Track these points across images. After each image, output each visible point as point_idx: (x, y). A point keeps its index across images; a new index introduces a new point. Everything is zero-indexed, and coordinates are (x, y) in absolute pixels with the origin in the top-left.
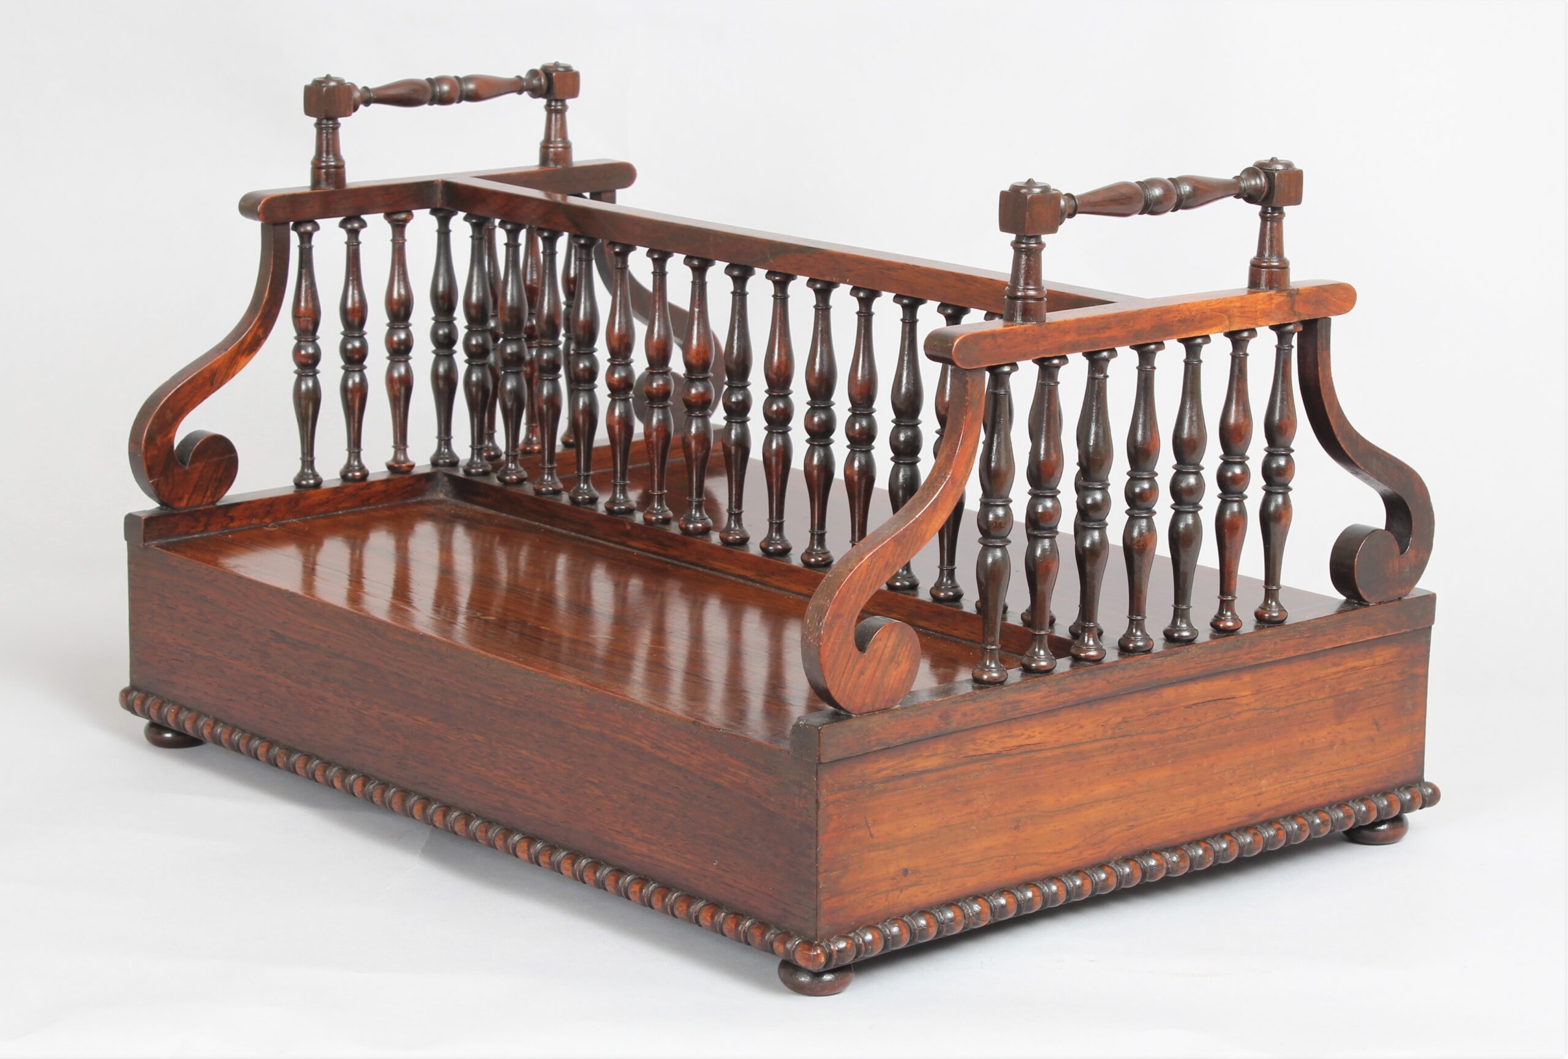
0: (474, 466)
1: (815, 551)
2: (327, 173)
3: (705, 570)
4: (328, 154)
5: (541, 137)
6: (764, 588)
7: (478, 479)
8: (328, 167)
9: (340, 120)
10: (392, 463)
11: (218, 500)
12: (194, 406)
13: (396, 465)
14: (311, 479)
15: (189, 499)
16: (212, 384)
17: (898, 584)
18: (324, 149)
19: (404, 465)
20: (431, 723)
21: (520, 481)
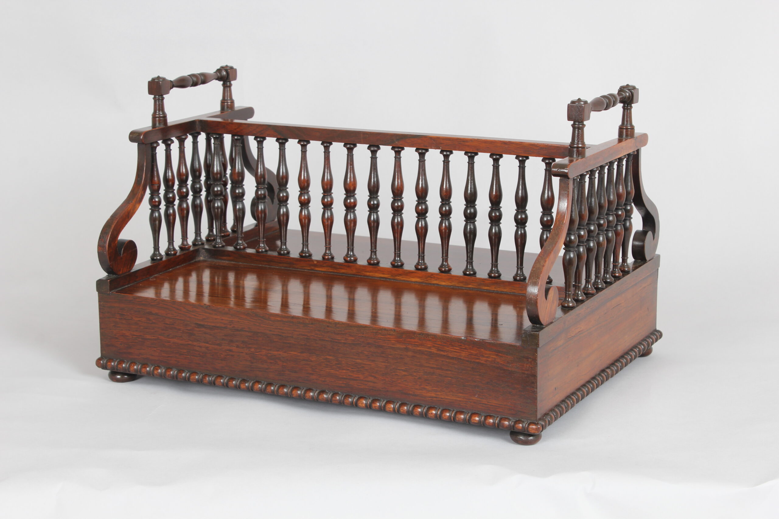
0: (217, 243)
1: (420, 263)
2: (159, 120)
3: (361, 277)
4: (159, 111)
5: (220, 98)
7: (221, 249)
8: (159, 117)
9: (164, 96)
10: (182, 246)
11: (130, 270)
12: (123, 228)
13: (184, 247)
14: (158, 256)
15: (123, 270)
16: (128, 217)
17: (468, 273)
18: (158, 108)
19: (187, 247)
20: (299, 354)
21: (245, 248)
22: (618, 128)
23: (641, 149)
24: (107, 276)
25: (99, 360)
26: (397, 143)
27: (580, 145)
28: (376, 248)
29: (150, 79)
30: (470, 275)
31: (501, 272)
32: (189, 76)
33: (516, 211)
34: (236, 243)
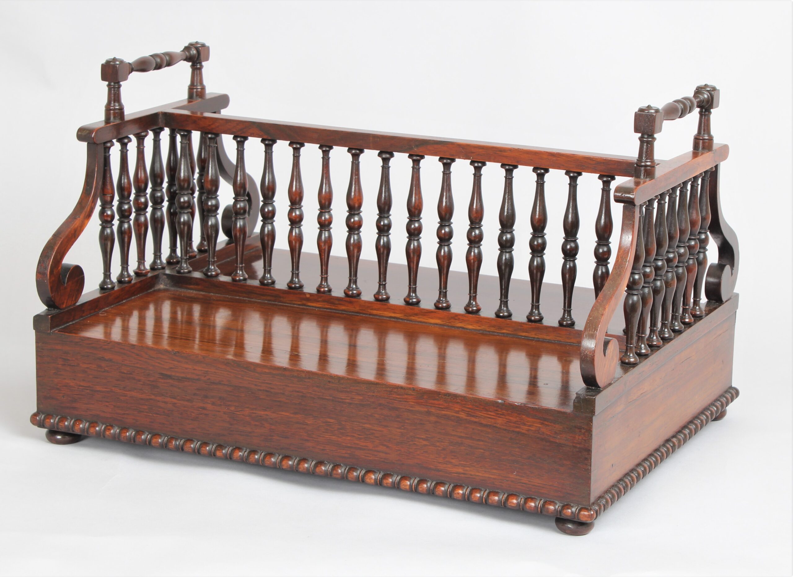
0: (182, 268)
1: (442, 300)
2: (114, 114)
3: (366, 316)
4: (114, 102)
5: (188, 82)
6: (408, 322)
7: (187, 275)
8: (115, 109)
9: (121, 83)
10: (137, 271)
11: (76, 303)
12: (68, 251)
13: (140, 272)
14: (109, 285)
15: (67, 302)
16: (75, 237)
17: (501, 314)
18: (113, 98)
19: (144, 272)
20: (292, 415)
21: (217, 275)
22: (693, 138)
23: (720, 164)
24: (47, 309)
25: (35, 415)
26: (415, 149)
27: (648, 164)
28: (385, 280)
29: (104, 62)
30: (503, 317)
31: (543, 314)
32: (150, 57)
33: (564, 240)
34: (206, 268)
